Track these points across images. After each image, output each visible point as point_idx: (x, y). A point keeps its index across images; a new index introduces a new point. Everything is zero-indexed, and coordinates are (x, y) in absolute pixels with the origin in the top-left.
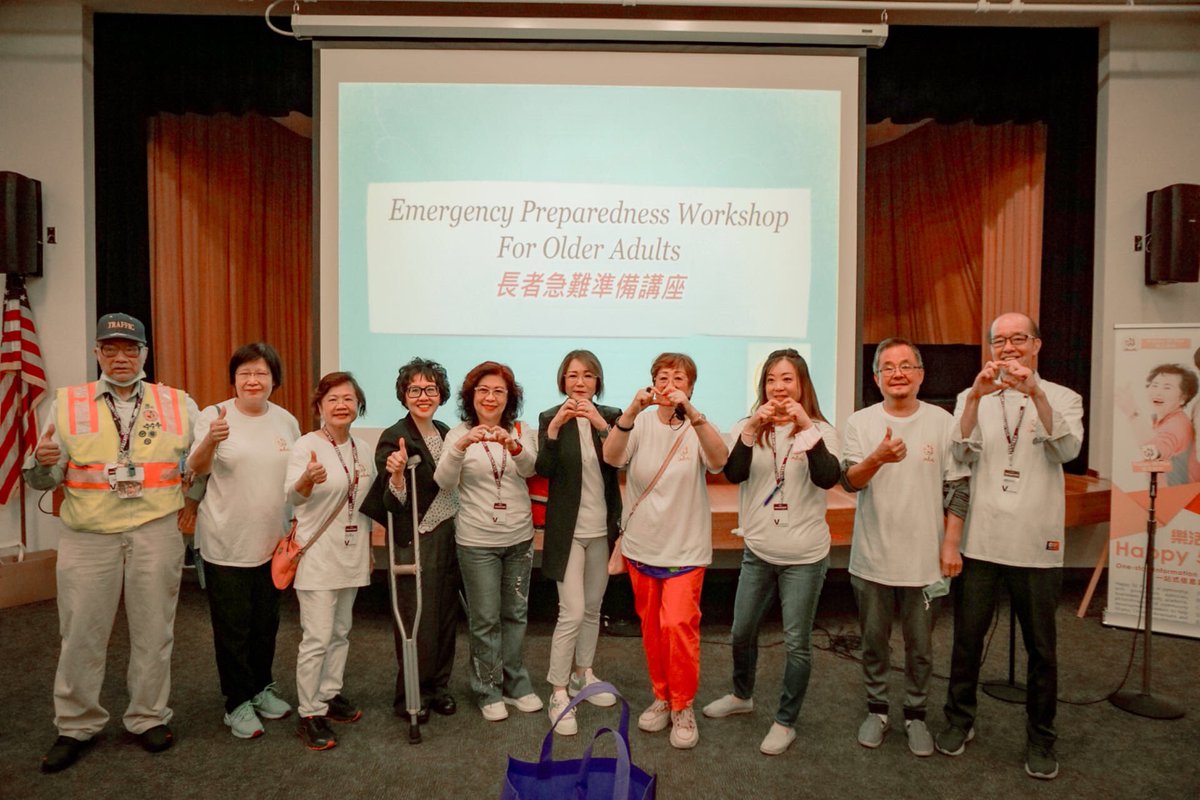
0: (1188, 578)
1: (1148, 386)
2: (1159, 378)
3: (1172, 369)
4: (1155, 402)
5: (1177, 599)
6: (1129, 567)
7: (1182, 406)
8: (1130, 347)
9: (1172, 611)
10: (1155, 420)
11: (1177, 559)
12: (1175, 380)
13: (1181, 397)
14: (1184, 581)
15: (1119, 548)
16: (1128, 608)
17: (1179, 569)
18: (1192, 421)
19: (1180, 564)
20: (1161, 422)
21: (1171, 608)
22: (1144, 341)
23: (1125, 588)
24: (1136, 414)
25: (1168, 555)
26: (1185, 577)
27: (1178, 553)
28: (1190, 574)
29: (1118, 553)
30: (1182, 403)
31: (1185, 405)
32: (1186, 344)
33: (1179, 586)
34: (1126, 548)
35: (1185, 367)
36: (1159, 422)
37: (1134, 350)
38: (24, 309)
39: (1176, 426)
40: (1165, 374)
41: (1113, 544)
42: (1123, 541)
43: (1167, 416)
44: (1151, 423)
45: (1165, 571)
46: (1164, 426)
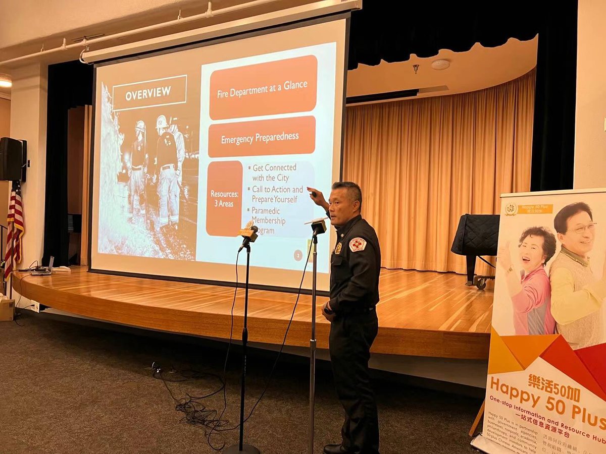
0: (539, 420)
1: (520, 246)
2: (528, 239)
3: (538, 232)
4: (524, 260)
5: (530, 438)
6: (498, 401)
7: (543, 264)
8: (510, 213)
9: (526, 448)
10: (523, 276)
11: (531, 402)
12: (539, 241)
13: (543, 256)
14: (535, 422)
15: (493, 383)
16: (495, 436)
17: (532, 410)
18: (549, 278)
19: (533, 406)
20: (527, 277)
21: (524, 445)
22: (520, 207)
23: (495, 418)
24: (511, 270)
25: (525, 397)
26: (538, 419)
27: (532, 395)
28: (540, 417)
29: (492, 387)
30: (543, 262)
31: (545, 263)
32: (548, 209)
33: (532, 426)
34: (497, 384)
35: (547, 230)
36: (524, 277)
37: (513, 215)
38: (17, 196)
39: (537, 282)
40: (532, 236)
41: (489, 377)
42: (496, 376)
43: (532, 273)
44: (520, 278)
45: (523, 411)
46: (529, 282)
